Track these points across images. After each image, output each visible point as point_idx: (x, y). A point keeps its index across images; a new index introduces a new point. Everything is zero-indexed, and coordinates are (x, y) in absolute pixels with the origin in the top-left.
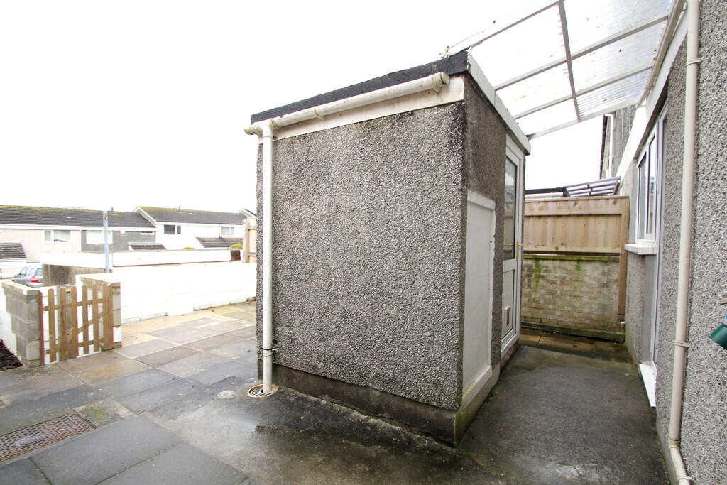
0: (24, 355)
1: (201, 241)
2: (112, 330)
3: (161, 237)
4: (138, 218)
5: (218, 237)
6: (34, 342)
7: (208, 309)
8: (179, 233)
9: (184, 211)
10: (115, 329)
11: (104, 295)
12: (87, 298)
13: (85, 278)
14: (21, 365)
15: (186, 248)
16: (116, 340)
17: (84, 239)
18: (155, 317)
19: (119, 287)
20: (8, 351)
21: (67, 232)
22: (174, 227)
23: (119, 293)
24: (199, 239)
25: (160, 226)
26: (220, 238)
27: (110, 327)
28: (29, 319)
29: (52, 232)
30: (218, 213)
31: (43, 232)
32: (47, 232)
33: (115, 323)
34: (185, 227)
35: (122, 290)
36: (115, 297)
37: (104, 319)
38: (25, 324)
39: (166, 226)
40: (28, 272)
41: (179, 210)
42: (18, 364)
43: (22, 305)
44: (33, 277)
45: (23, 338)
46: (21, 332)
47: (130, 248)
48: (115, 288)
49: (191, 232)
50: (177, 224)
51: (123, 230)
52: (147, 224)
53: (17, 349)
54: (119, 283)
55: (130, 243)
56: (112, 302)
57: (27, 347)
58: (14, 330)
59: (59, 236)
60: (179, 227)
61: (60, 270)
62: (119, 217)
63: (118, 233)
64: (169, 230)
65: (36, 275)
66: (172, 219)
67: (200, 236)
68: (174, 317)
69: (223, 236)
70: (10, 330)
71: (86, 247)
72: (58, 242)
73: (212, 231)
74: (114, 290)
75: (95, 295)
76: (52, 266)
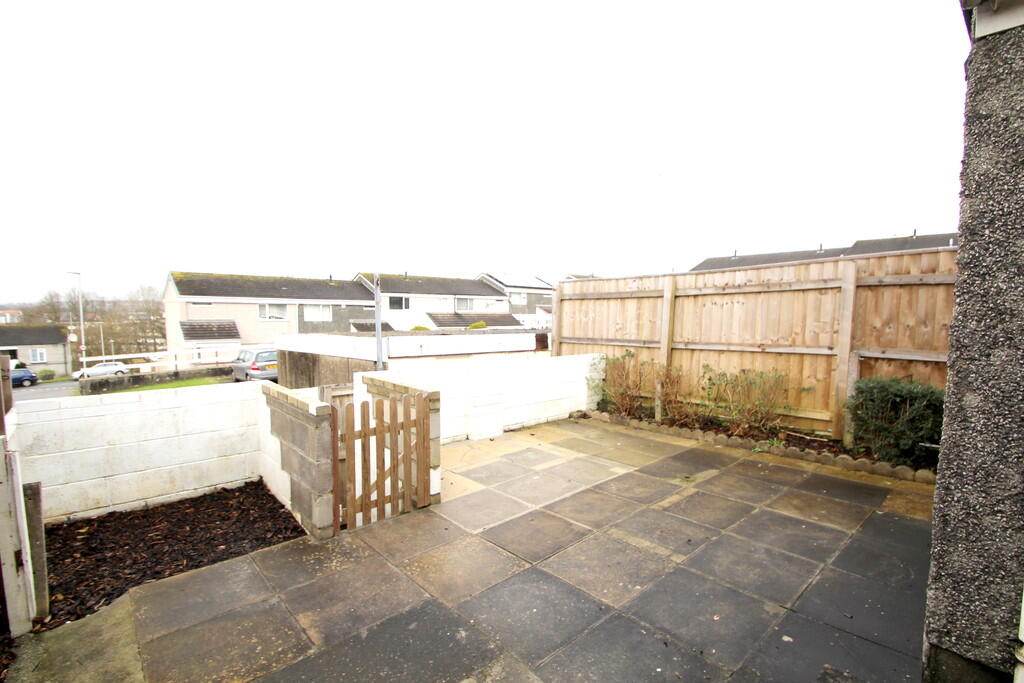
0: (308, 513)
1: (433, 317)
2: (428, 474)
3: (385, 314)
4: (359, 289)
5: (452, 312)
6: (325, 497)
7: (519, 430)
8: (407, 307)
9: (411, 278)
10: (432, 471)
11: (418, 412)
12: (396, 420)
13: (372, 380)
14: (303, 532)
15: (417, 329)
16: (432, 492)
17: (301, 315)
18: (453, 442)
19: (438, 400)
20: (273, 498)
21: (284, 306)
22: (401, 298)
23: (438, 410)
24: (430, 315)
25: (384, 299)
26: (456, 314)
27: (426, 467)
28: (318, 456)
29: (267, 307)
30: (453, 281)
31: (257, 306)
32: (262, 306)
33: (433, 462)
34: (415, 299)
35: (443, 405)
36: (432, 416)
37: (417, 454)
38: (311, 464)
39: (391, 298)
40: (248, 356)
41: (406, 277)
42: (298, 531)
43: (305, 429)
44: (254, 364)
45: (304, 485)
46: (302, 474)
47: (353, 329)
48: (431, 402)
49: (422, 306)
50: (404, 296)
51: (344, 303)
52: (370, 295)
53: (292, 499)
54: (438, 393)
55: (351, 321)
56: (428, 425)
57: (314, 504)
58: (286, 464)
59: (275, 312)
60: (407, 300)
61: (303, 359)
62: (338, 287)
63: (337, 308)
64: (396, 303)
65: (256, 361)
66: (399, 289)
67: (431, 312)
68: (480, 441)
69: (460, 312)
70: (278, 465)
71: (305, 327)
72: (274, 319)
73: (446, 305)
74: (432, 406)
75: (407, 414)
76: (290, 353)
